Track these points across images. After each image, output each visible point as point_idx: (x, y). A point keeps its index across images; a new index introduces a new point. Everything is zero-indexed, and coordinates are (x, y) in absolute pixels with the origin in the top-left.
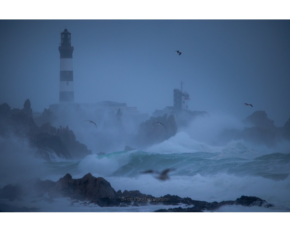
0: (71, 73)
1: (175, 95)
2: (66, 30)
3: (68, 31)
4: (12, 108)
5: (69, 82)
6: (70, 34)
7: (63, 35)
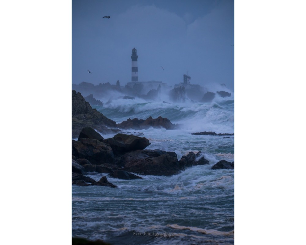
0: (137, 68)
1: (184, 77)
2: (134, 48)
3: (135, 49)
4: (111, 85)
5: (136, 72)
6: (136, 50)
7: (133, 51)
